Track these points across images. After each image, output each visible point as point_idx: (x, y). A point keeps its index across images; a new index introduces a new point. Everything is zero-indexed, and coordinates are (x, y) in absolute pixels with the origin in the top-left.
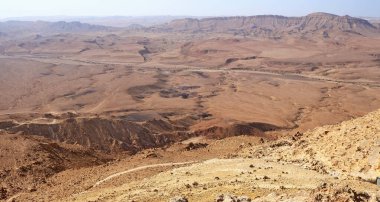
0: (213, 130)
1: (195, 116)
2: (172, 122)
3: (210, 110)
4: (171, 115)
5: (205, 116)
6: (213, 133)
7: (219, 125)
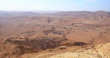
0: (68, 44)
1: (63, 40)
2: (56, 41)
3: (67, 38)
4: (56, 39)
5: (66, 40)
6: (68, 45)
7: (70, 43)
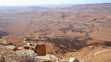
0: (96, 43)
1: (87, 39)
5: (90, 39)
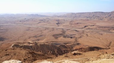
0: (81, 49)
1: (75, 44)
2: (68, 46)
3: (79, 42)
4: (67, 43)
5: (78, 44)
7: (83, 47)
